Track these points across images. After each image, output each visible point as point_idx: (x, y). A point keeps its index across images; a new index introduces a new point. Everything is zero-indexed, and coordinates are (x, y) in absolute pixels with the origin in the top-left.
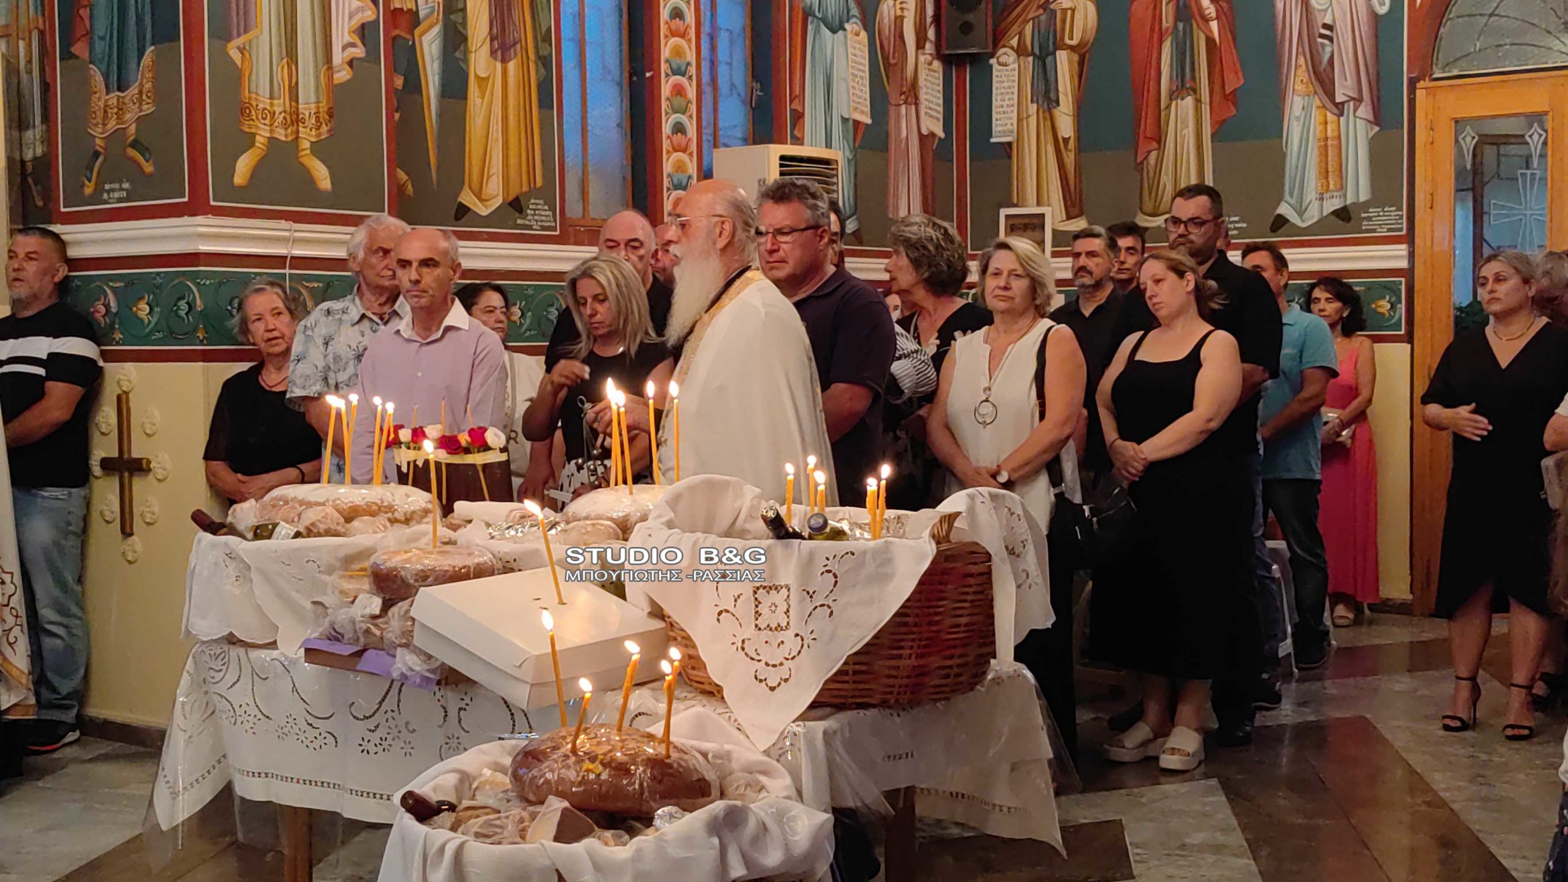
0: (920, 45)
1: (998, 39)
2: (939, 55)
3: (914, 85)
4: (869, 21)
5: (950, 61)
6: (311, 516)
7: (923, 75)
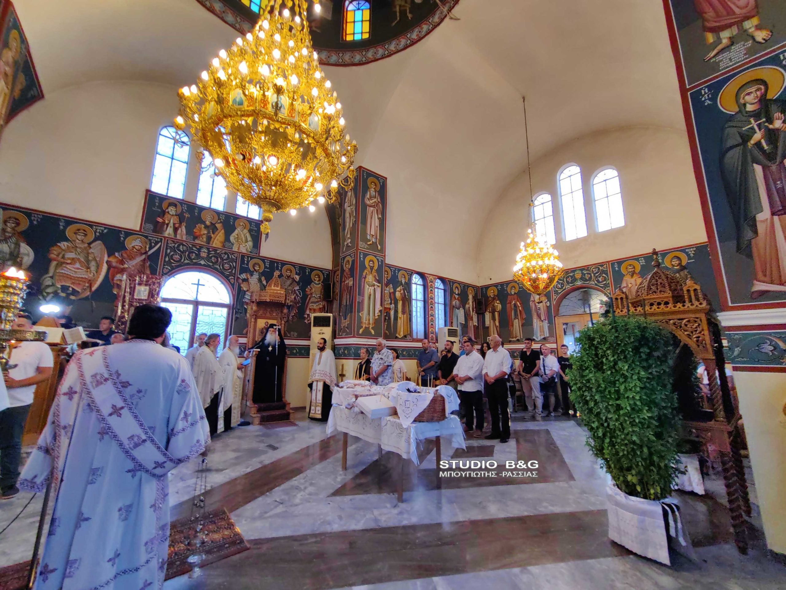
0: (473, 311)
1: (486, 311)
2: (476, 313)
3: (472, 317)
4: (464, 308)
5: (478, 314)
6: (349, 385)
7: (474, 316)
